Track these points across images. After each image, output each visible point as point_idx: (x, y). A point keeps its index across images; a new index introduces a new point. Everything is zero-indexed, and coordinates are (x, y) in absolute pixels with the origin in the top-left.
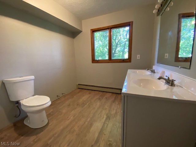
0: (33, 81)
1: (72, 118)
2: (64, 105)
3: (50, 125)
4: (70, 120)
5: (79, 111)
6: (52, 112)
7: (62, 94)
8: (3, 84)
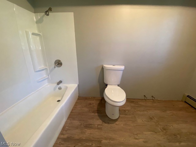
0: (122, 72)
1: (141, 140)
2: (146, 112)
3: (117, 123)
4: (137, 141)
5: (158, 142)
6: (128, 110)
7: (152, 96)
8: (103, 69)
